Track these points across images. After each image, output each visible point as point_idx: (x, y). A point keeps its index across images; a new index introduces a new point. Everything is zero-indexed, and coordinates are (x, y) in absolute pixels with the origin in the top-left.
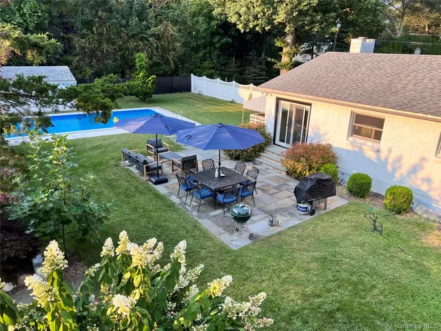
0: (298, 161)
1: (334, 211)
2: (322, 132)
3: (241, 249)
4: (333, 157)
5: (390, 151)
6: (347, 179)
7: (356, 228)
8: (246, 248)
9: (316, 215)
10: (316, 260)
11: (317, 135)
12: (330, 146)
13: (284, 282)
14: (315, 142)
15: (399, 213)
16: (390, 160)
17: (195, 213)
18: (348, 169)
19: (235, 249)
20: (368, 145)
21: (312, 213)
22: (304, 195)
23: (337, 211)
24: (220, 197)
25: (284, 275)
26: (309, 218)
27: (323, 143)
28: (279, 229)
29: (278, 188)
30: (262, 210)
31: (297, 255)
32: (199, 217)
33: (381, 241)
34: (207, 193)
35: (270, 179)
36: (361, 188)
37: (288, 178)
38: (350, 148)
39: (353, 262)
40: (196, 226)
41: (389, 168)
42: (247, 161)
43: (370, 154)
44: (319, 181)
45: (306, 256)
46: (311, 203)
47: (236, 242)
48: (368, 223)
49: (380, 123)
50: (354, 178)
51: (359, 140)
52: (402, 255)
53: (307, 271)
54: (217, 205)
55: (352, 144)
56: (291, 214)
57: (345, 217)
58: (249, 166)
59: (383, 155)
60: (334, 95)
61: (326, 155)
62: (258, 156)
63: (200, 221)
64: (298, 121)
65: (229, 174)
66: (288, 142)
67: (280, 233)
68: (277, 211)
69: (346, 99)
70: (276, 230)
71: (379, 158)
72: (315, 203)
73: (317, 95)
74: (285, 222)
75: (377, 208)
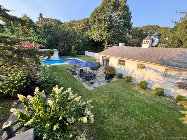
0: (107, 70)
1: (114, 82)
2: (112, 64)
3: (91, 90)
4: (114, 69)
5: (127, 68)
6: (117, 74)
7: (118, 85)
8: (93, 90)
9: (110, 82)
10: (109, 93)
11: (111, 64)
12: (114, 67)
13: (101, 98)
14: (110, 66)
15: (129, 82)
16: (127, 70)
17: (82, 82)
18: (118, 72)
19: (90, 90)
20: (122, 67)
21: (109, 82)
22: (107, 78)
23: (115, 82)
24: (88, 78)
25: (101, 96)
26: (108, 83)
27: (112, 66)
28: (101, 86)
29: (102, 76)
30: (97, 81)
31: (104, 92)
32: (83, 83)
33: (124, 88)
34: (85, 77)
35: (100, 74)
36: (120, 76)
37: (104, 74)
38: (118, 67)
39: (117, 93)
40: (82, 85)
41: (127, 72)
42: (95, 70)
43: (123, 69)
44: (110, 75)
45: (106, 92)
46: (109, 80)
47: (90, 88)
48: (121, 85)
49: (124, 62)
50: (119, 74)
51: (120, 65)
52: (128, 92)
53: (106, 95)
54: (87, 80)
55: (119, 66)
56: (104, 82)
57: (116, 83)
58: (95, 71)
59: (125, 69)
60: (115, 55)
61: (113, 69)
62: (98, 69)
63: (83, 84)
64: (107, 61)
65: (90, 73)
66: (105, 66)
67: (101, 87)
68: (101, 81)
69: (117, 56)
70: (100, 86)
71: (124, 70)
72: (110, 80)
73: (111, 55)
74: (102, 84)
75: (124, 81)
